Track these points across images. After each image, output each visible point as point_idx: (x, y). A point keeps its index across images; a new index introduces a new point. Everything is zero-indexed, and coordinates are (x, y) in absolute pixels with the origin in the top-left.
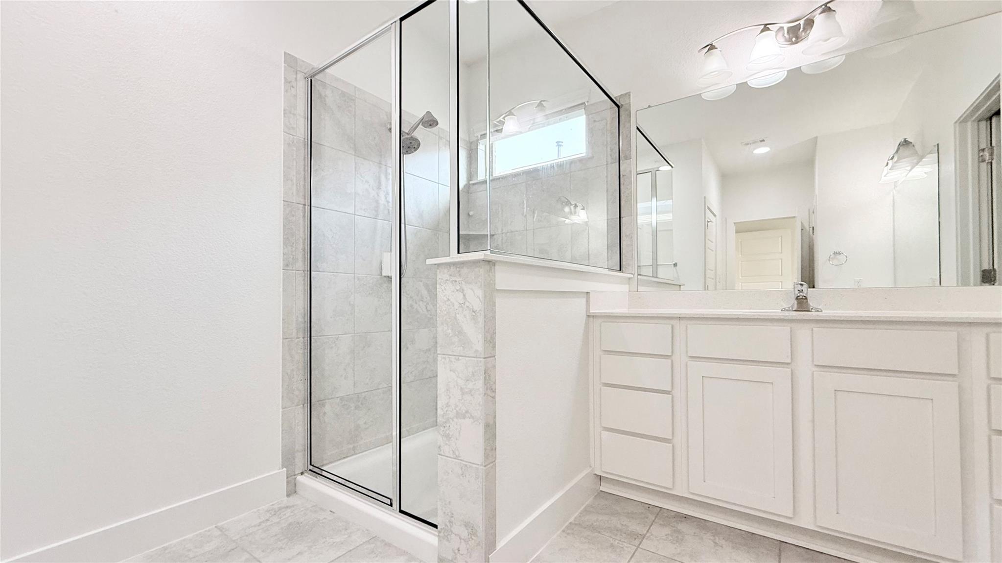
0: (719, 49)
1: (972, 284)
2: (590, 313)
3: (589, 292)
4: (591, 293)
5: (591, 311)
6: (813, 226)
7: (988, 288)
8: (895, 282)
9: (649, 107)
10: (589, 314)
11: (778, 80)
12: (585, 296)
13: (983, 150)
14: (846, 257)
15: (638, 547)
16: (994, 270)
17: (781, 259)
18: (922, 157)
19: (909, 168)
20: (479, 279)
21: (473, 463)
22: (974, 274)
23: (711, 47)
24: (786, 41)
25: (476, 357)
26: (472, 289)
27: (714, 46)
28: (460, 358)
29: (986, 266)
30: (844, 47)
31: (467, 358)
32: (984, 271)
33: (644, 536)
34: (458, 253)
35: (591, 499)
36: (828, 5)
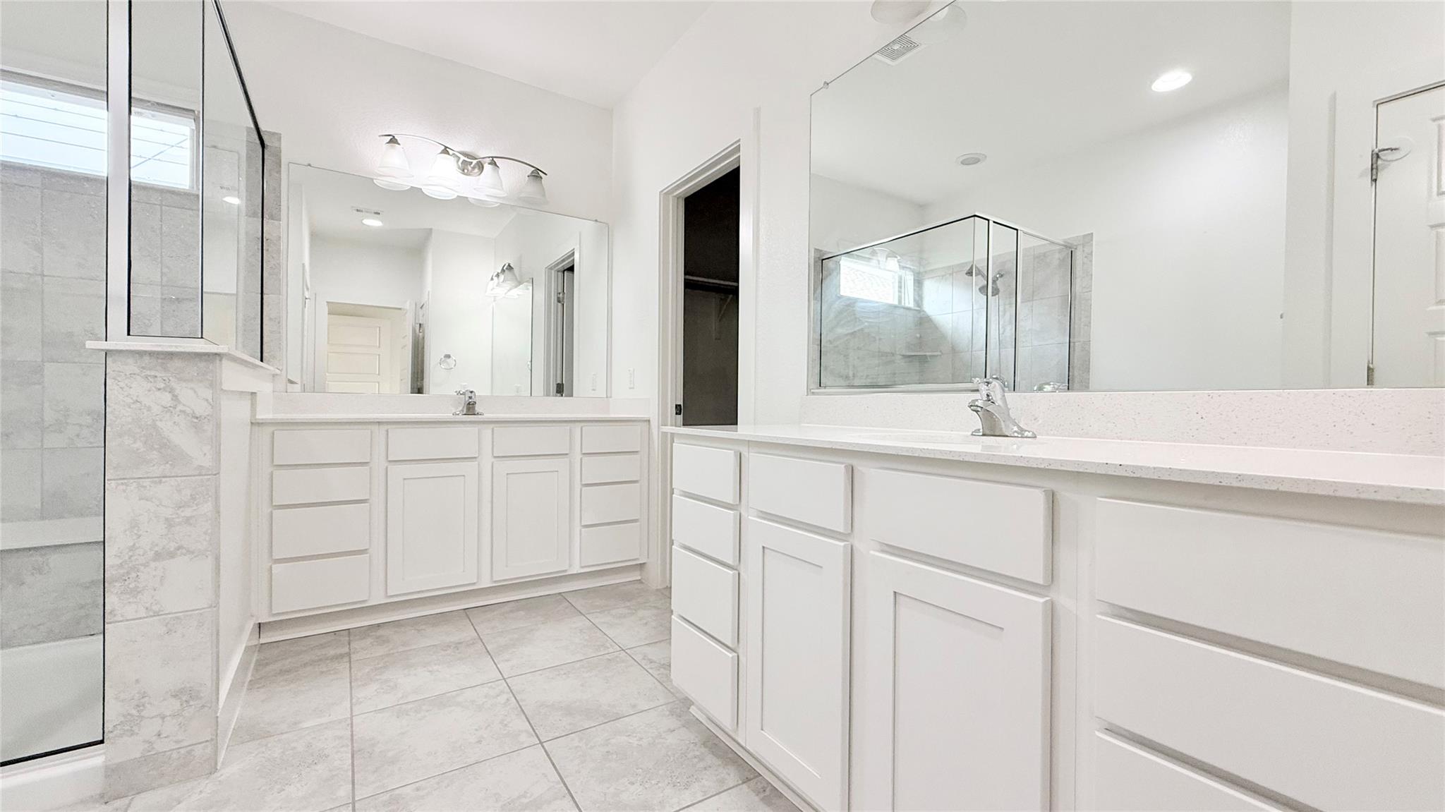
0: (401, 146)
1: (552, 394)
2: (256, 419)
3: (255, 393)
4: (258, 394)
5: (258, 417)
6: (421, 322)
7: (559, 398)
8: (492, 392)
9: (309, 165)
10: (253, 421)
11: (448, 197)
12: (250, 397)
13: (560, 293)
14: (455, 361)
15: (350, 662)
16: (563, 384)
17: (379, 355)
18: (520, 283)
19: (508, 288)
20: (208, 377)
21: (193, 610)
22: (553, 388)
23: (393, 141)
24: (459, 168)
25: (200, 475)
26: (192, 389)
27: (396, 140)
28: (164, 480)
29: (559, 382)
30: (504, 198)
31: (178, 479)
32: (558, 384)
33: (349, 654)
34: (129, 334)
35: (256, 654)
36: (495, 159)
